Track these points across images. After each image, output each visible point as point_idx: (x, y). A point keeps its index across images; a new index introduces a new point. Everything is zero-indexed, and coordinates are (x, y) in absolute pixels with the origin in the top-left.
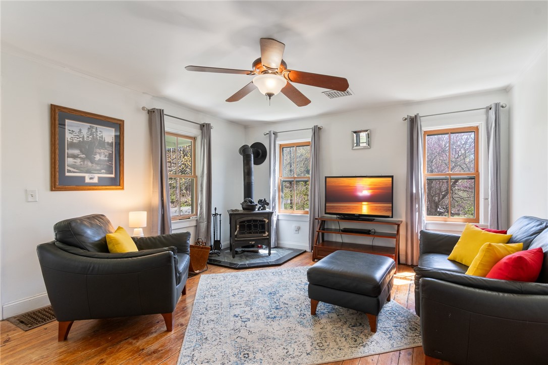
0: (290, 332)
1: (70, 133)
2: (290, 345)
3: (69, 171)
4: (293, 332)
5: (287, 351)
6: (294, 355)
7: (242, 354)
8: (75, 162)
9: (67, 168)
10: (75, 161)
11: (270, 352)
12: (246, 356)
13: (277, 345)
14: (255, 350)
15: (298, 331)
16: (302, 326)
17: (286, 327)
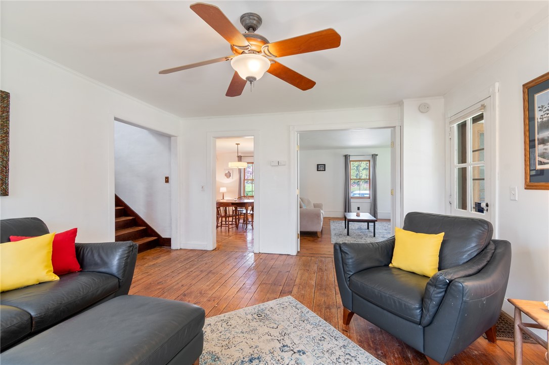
0: (227, 343)
1: (540, 110)
2: (226, 329)
3: (541, 163)
4: (224, 343)
5: (228, 324)
6: (221, 322)
7: (263, 316)
8: (546, 149)
9: (538, 159)
10: (546, 147)
11: (242, 321)
12: (259, 315)
13: (237, 327)
14: (255, 320)
15: (219, 345)
16: (214, 354)
17: (233, 348)
